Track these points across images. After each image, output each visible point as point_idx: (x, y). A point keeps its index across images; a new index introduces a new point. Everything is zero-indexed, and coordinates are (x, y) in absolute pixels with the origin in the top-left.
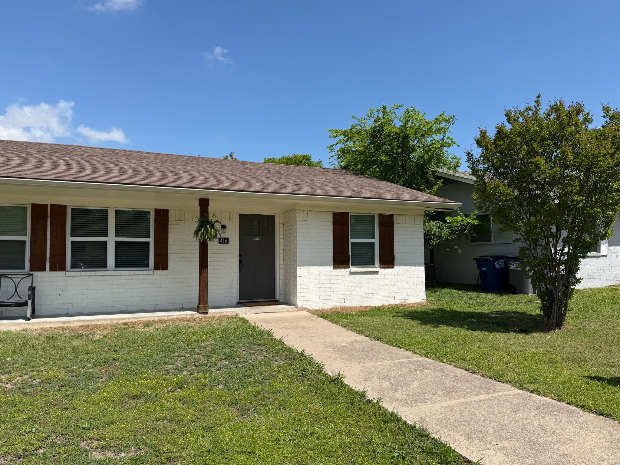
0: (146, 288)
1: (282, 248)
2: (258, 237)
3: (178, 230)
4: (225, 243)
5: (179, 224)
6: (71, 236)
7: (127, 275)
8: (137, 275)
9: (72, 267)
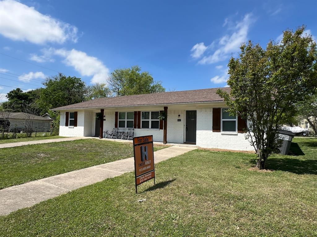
2: (193, 119)
4: (179, 121)
6: (142, 119)
9: (142, 128)
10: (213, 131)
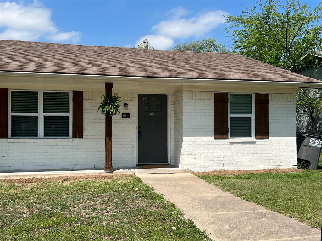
0: (66, 152)
1: (173, 121)
2: (153, 113)
3: (90, 107)
4: (127, 118)
5: (91, 103)
6: (11, 112)
7: (53, 142)
8: (60, 142)
9: (12, 136)
10: (215, 138)
